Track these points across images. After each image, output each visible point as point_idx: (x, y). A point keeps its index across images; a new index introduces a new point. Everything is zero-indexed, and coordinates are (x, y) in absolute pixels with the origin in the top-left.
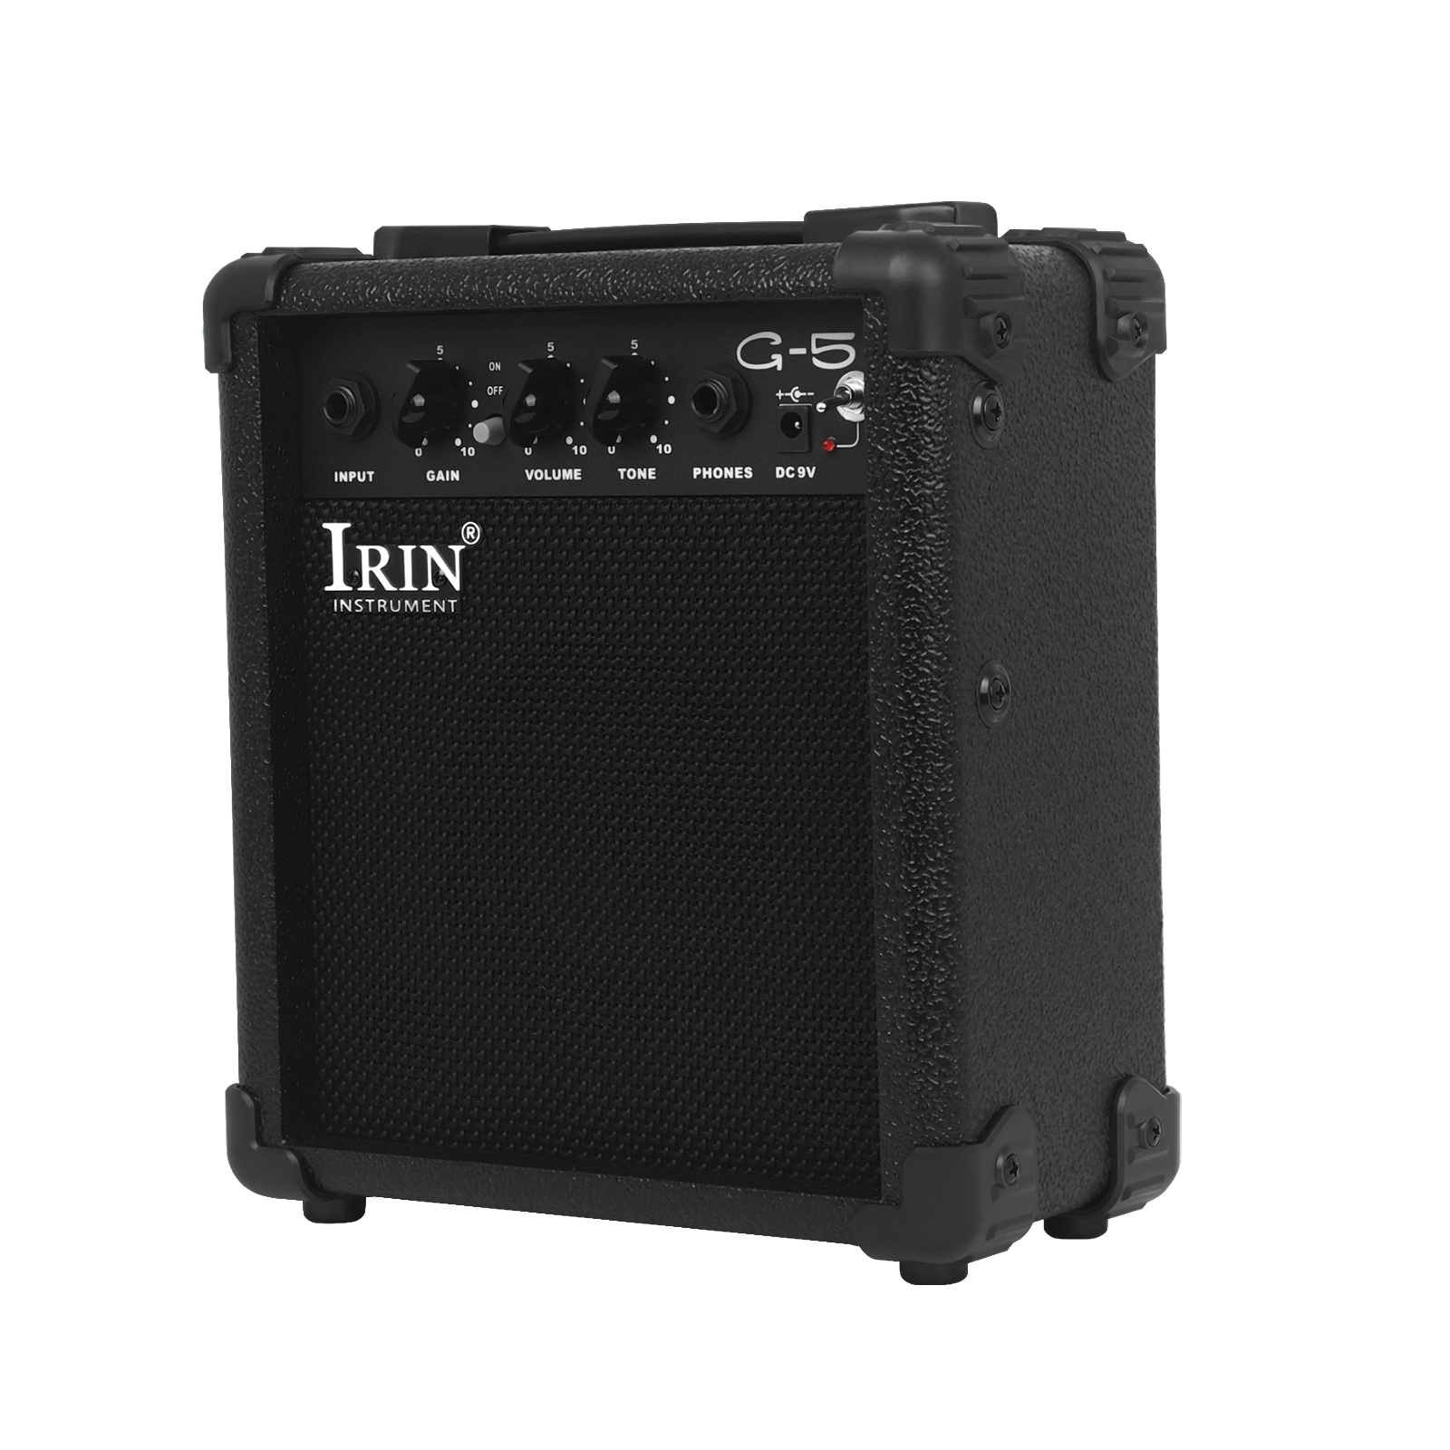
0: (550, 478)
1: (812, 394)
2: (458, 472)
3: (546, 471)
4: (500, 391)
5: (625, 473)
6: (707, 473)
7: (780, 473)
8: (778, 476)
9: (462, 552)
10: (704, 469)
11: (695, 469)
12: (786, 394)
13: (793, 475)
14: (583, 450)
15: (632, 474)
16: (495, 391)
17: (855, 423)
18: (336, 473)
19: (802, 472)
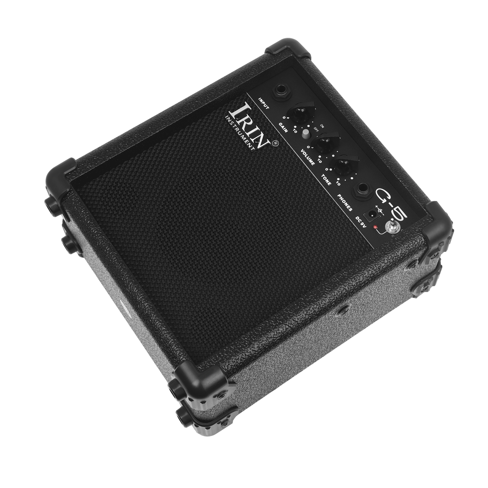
0: (306, 157)
1: (384, 215)
2: (287, 131)
3: (307, 155)
4: (317, 131)
5: (324, 177)
6: (341, 198)
7: (357, 218)
8: (356, 218)
9: (268, 144)
10: (342, 197)
11: (340, 195)
12: (378, 208)
13: (360, 222)
14: (320, 162)
15: (325, 178)
16: (316, 130)
17: (386, 231)
18: (260, 98)
19: (362, 224)
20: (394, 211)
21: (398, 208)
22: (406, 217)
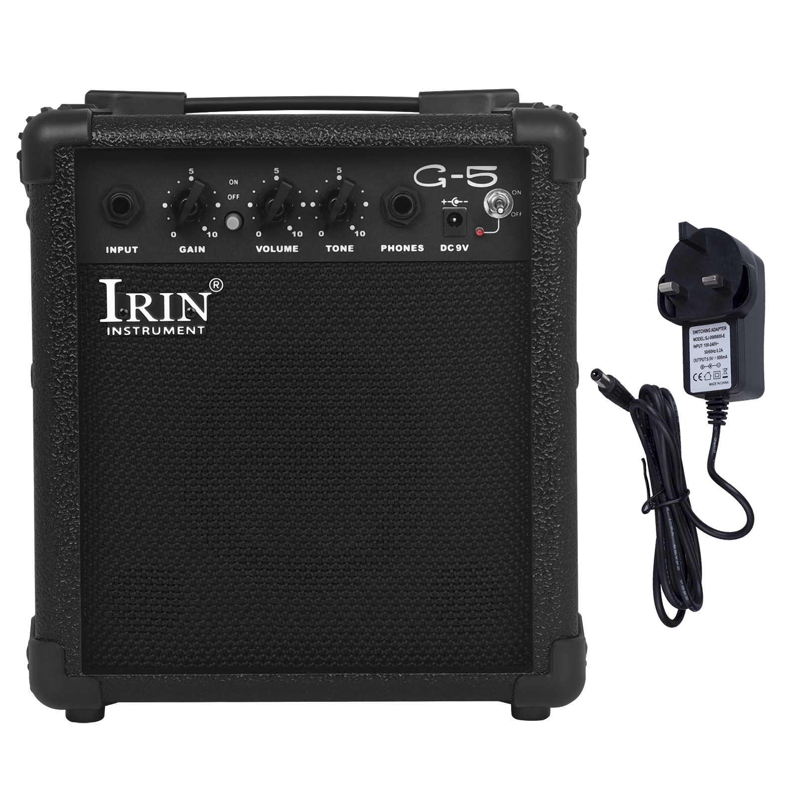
0: (275, 251)
1: (467, 202)
2: (204, 247)
3: (272, 247)
4: (237, 197)
5: (331, 248)
6: (391, 248)
7: (444, 248)
8: (442, 250)
9: (209, 297)
10: (389, 246)
11: (382, 246)
12: (449, 202)
13: (453, 250)
14: (300, 234)
15: (336, 248)
16: (234, 197)
17: (497, 219)
18: (107, 248)
19: (459, 248)
20: (470, 179)
21: (471, 170)
22: (494, 168)
